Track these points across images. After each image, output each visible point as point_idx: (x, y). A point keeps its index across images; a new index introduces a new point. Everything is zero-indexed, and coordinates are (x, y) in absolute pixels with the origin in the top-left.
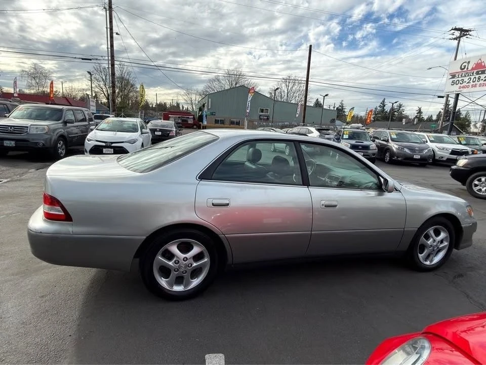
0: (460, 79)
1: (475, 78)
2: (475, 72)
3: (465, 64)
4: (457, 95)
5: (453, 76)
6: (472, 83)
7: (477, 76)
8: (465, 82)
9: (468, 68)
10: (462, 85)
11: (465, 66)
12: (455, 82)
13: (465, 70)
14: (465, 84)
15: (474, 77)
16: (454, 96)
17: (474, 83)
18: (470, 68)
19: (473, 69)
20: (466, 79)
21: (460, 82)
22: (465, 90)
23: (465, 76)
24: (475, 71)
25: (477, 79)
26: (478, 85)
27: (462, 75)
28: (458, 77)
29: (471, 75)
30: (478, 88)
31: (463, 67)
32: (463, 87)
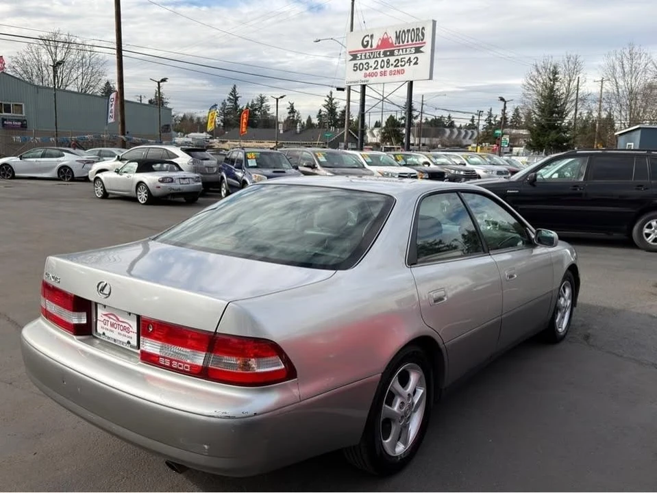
0: (364, 62)
1: (383, 61)
2: (382, 53)
3: (367, 39)
4: (364, 87)
5: (355, 57)
6: (380, 70)
7: (385, 59)
8: (371, 67)
9: (371, 46)
10: (368, 72)
11: (368, 42)
12: (358, 66)
13: (369, 47)
14: (371, 70)
15: (381, 59)
16: (359, 89)
17: (383, 70)
18: (375, 46)
19: (378, 47)
20: (372, 62)
21: (365, 66)
22: (372, 80)
23: (370, 58)
24: (382, 51)
25: (386, 63)
26: (388, 73)
27: (365, 56)
28: (361, 59)
29: (377, 57)
30: (388, 78)
31: (365, 43)
32: (370, 75)
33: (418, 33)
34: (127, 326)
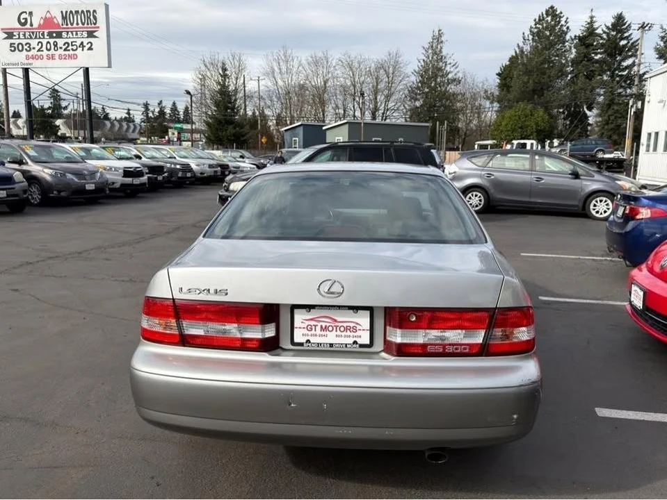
0: (24, 42)
1: (48, 42)
2: (46, 34)
3: (23, 16)
4: (26, 71)
5: (10, 35)
6: (45, 53)
7: (52, 41)
8: (34, 48)
9: (31, 25)
10: (30, 54)
11: (26, 19)
12: (16, 46)
13: (28, 26)
14: (33, 52)
15: (44, 42)
17: (50, 53)
18: (36, 25)
19: (40, 27)
20: (34, 43)
21: (25, 47)
22: (36, 63)
23: (31, 38)
24: (46, 32)
25: (53, 47)
26: (57, 57)
27: (24, 35)
28: (19, 38)
29: (40, 38)
30: (57, 62)
31: (23, 21)
32: (33, 57)
33: (89, 17)
34: (352, 325)
